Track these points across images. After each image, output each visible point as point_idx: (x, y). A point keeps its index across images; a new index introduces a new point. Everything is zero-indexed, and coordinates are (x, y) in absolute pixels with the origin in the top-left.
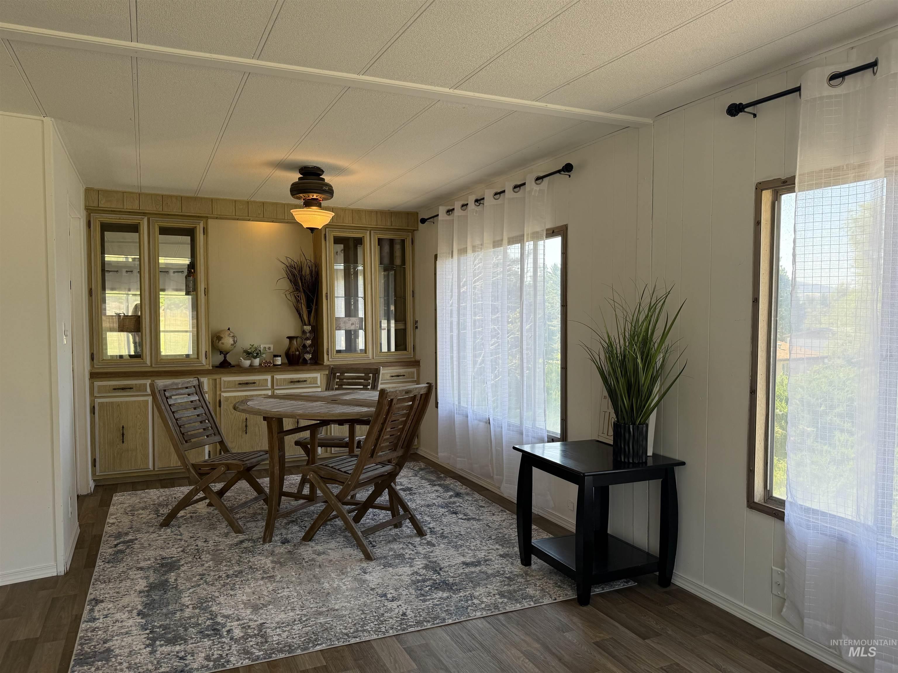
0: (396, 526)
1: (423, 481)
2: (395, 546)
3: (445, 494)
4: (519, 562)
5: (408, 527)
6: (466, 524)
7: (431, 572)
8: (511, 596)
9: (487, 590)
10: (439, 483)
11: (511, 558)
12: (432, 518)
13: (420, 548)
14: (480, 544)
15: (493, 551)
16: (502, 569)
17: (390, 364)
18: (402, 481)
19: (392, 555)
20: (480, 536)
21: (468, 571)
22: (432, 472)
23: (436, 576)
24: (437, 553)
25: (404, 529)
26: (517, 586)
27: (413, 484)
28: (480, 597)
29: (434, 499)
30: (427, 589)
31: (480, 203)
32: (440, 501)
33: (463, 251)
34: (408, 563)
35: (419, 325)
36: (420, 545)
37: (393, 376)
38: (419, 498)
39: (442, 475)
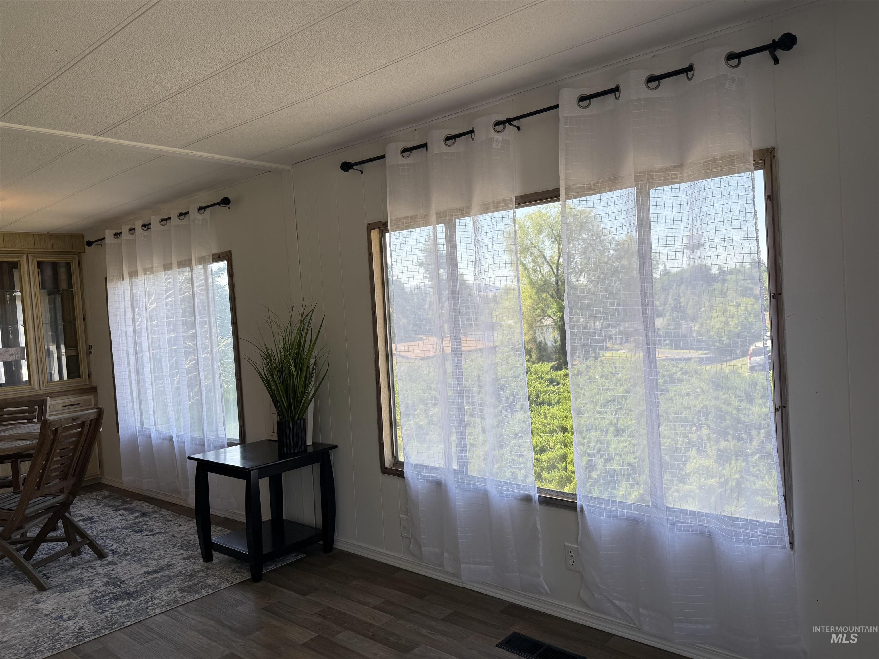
0: (74, 555)
1: (106, 508)
2: (73, 573)
3: (130, 516)
4: (202, 559)
5: (88, 554)
6: (152, 539)
7: (111, 587)
8: (191, 590)
9: (168, 589)
10: (124, 507)
11: (194, 558)
12: (114, 540)
13: (100, 569)
14: (164, 553)
15: (177, 557)
16: (184, 570)
17: (60, 393)
18: (82, 512)
19: (69, 581)
20: (165, 547)
21: (150, 578)
22: (117, 498)
23: (116, 590)
24: (119, 570)
25: (83, 555)
26: (198, 580)
27: (94, 513)
28: (160, 597)
29: (119, 523)
30: (107, 602)
31: (148, 228)
32: (124, 523)
33: (134, 274)
34: (86, 584)
35: (93, 350)
36: (100, 566)
37: (65, 406)
38: (100, 525)
39: (128, 499)
